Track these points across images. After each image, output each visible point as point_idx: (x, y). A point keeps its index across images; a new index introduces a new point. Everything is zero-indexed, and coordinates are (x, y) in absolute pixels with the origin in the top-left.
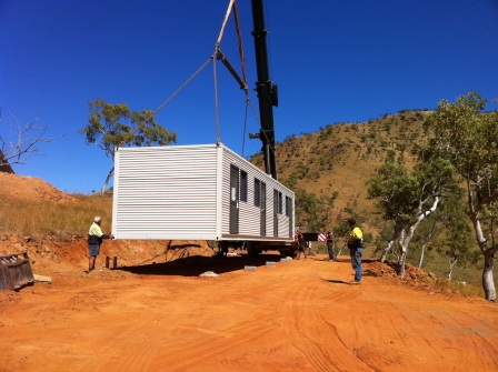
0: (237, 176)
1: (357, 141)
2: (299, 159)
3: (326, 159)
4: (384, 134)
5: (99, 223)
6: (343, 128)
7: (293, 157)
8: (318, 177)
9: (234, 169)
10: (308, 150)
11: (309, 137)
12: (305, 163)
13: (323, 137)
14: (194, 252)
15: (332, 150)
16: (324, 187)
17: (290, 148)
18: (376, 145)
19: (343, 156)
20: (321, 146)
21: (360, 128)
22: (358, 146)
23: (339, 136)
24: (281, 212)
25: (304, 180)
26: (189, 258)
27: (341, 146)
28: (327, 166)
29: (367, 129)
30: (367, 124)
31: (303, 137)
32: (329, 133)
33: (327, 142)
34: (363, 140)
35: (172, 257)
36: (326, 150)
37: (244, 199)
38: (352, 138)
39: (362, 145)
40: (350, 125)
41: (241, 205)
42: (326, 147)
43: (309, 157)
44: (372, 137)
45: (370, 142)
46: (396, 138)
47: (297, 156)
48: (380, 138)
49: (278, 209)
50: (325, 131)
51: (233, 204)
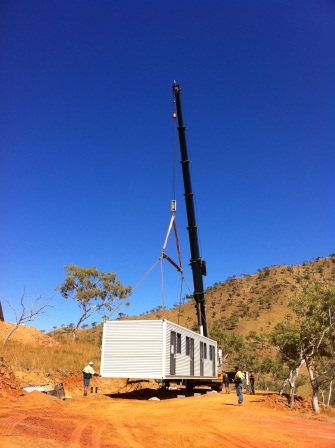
0: (175, 337)
1: (293, 282)
2: (240, 298)
3: (264, 299)
4: (317, 276)
5: (91, 366)
6: (279, 270)
7: (234, 297)
8: (258, 316)
9: (173, 333)
10: (248, 290)
11: (249, 278)
12: (245, 302)
13: (261, 278)
14: (145, 385)
15: (270, 290)
16: (265, 325)
17: (231, 288)
18: (310, 286)
19: (280, 295)
20: (260, 286)
21: (295, 270)
22: (294, 287)
23: (275, 277)
24: (205, 358)
25: (245, 318)
26: (141, 390)
27: (278, 286)
28: (265, 305)
29: (302, 270)
30: (301, 266)
31: (242, 278)
32: (267, 274)
33: (265, 283)
34: (299, 281)
35: (130, 389)
36: (265, 291)
37: (179, 351)
38: (288, 280)
39: (298, 285)
40: (285, 267)
41: (177, 356)
42: (264, 287)
43: (250, 296)
44: (307, 278)
45: (305, 283)
46: (329, 280)
47: (238, 295)
48: (314, 279)
49: (203, 356)
50: (263, 273)
51: (172, 355)
